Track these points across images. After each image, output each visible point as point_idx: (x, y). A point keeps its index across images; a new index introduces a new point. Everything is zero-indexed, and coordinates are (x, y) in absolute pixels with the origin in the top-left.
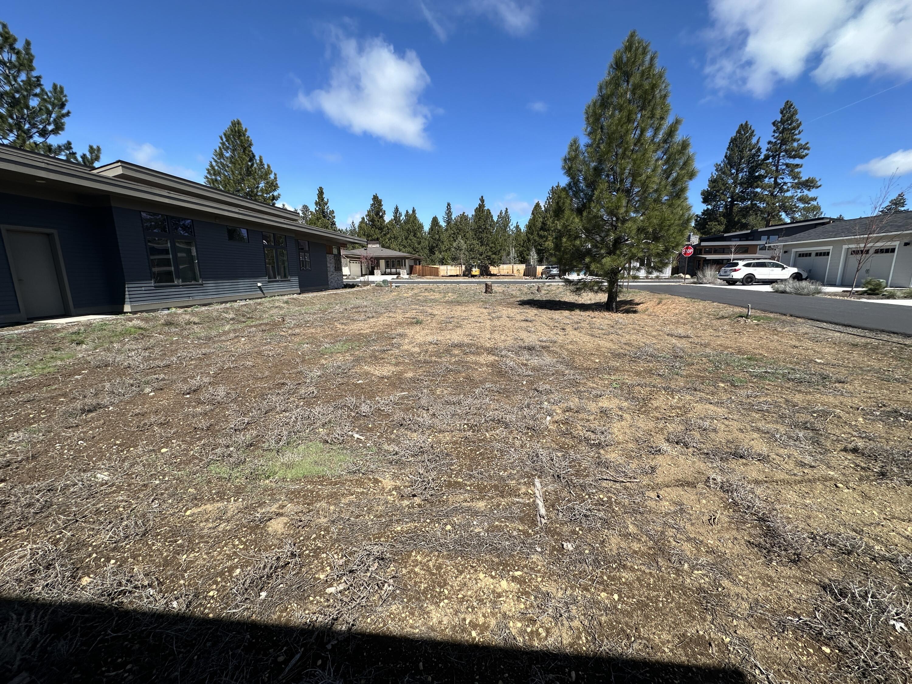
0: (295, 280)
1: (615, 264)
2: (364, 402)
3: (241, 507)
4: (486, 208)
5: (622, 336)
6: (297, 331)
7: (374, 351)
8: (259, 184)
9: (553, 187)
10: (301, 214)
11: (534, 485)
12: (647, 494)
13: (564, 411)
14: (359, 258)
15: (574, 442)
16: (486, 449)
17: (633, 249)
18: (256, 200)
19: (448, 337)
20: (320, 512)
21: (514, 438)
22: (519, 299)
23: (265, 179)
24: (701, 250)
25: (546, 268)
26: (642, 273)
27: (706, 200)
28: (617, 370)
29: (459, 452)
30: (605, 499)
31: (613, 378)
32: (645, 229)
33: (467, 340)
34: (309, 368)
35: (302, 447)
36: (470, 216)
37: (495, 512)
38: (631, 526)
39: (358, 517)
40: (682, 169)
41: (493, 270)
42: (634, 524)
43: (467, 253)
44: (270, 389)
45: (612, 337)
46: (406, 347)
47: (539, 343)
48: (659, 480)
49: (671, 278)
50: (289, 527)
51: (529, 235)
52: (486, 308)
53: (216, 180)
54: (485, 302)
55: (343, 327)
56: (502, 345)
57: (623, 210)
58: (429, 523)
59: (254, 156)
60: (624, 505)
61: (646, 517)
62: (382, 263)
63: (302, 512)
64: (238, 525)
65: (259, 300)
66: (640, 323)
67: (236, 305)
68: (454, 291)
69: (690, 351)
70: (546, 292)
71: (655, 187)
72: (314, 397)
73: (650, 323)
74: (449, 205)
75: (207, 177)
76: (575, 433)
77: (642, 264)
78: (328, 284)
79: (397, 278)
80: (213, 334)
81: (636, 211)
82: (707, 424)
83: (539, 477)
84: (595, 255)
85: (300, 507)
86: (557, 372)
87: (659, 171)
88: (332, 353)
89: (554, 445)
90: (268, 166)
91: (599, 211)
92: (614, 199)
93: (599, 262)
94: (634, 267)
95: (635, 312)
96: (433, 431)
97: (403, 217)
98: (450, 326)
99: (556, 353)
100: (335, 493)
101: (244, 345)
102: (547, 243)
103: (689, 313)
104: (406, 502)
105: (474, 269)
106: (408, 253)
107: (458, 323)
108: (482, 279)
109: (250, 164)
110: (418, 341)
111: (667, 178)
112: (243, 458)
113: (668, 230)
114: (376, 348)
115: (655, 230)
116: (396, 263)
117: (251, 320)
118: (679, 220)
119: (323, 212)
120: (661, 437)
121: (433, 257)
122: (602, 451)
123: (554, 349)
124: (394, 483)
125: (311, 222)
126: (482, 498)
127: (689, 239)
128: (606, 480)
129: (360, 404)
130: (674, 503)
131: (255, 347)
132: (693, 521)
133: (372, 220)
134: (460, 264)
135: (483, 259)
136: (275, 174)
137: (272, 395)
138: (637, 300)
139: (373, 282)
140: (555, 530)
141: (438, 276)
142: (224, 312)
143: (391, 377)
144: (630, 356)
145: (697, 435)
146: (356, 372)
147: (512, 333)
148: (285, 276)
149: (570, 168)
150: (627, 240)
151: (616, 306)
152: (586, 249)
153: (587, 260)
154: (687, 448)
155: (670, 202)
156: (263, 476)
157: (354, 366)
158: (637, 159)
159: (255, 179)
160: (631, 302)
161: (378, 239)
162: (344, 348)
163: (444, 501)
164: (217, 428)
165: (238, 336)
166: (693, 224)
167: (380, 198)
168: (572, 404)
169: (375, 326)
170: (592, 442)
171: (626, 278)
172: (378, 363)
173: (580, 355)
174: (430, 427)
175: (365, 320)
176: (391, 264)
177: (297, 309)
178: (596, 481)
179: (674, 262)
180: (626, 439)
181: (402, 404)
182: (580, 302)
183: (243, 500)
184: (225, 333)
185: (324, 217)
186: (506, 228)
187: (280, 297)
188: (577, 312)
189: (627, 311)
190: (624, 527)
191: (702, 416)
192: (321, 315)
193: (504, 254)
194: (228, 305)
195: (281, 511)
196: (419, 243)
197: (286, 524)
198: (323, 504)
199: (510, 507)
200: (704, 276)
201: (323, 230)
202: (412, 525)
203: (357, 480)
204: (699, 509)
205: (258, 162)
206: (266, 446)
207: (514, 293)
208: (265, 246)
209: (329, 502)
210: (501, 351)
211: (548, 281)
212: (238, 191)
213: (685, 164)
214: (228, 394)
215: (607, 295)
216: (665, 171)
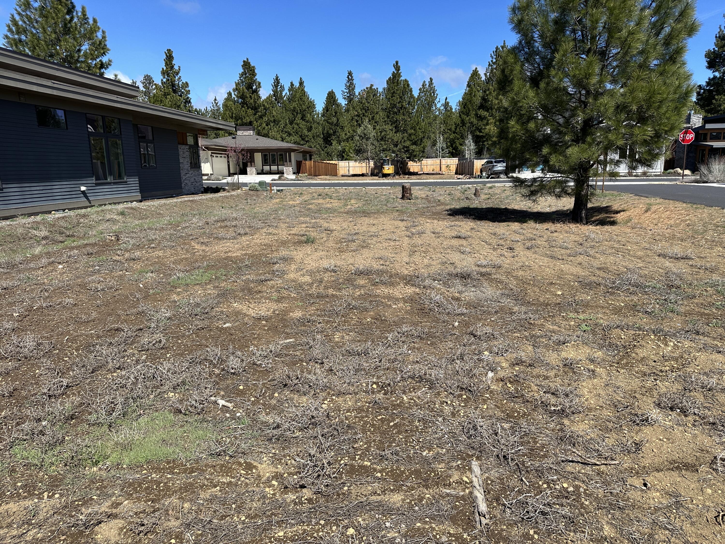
0: (134, 182)
1: (586, 156)
2: (233, 353)
3: (58, 506)
4: (402, 78)
5: (595, 258)
6: (138, 254)
7: (247, 281)
8: (81, 45)
9: (497, 48)
10: (142, 88)
11: (470, 469)
12: (630, 481)
13: (513, 365)
14: (225, 150)
15: (527, 408)
16: (403, 419)
17: (610, 136)
18: (77, 69)
19: (351, 261)
20: (170, 512)
21: (442, 403)
22: (448, 207)
23: (90, 39)
24: (706, 135)
25: (488, 162)
26: (623, 169)
27: (711, 65)
28: (586, 305)
29: (366, 423)
30: (571, 489)
31: (581, 317)
32: (626, 107)
33: (376, 266)
34: (155, 306)
35: (143, 420)
36: (380, 90)
37: (417, 508)
38: (606, 528)
39: (223, 517)
40: (678, 21)
41: (413, 166)
42: (611, 524)
43: (375, 143)
44: (98, 337)
45: (580, 259)
46: (292, 276)
47: (477, 268)
48: (647, 462)
49: (664, 174)
50: (125, 533)
51: (464, 117)
52: (403, 220)
53: (20, 41)
54: (401, 212)
55: (204, 248)
56: (424, 272)
57: (595, 80)
58: (323, 526)
59: (74, 7)
60: (597, 498)
61: (628, 515)
62: (258, 157)
63: (144, 512)
64: (54, 531)
65: (83, 210)
66: (620, 238)
67: (50, 217)
68: (358, 197)
69: (690, 278)
70: (487, 196)
71: (640, 47)
72: (162, 348)
73: (634, 238)
74: (350, 74)
75: (7, 37)
76: (528, 396)
77: (623, 156)
78: (181, 188)
79: (280, 178)
80: (17, 259)
81: (614, 81)
82: (713, 381)
83: (478, 458)
84: (556, 144)
85: (142, 506)
86: (502, 309)
87: (646, 24)
88: (187, 285)
89: (498, 413)
90: (95, 21)
91: (561, 80)
92: (583, 64)
93: (562, 153)
94: (612, 160)
95: (613, 223)
96: (329, 393)
97: (286, 92)
98: (353, 246)
99: (501, 282)
100: (191, 484)
101: (62, 274)
102: (488, 127)
103: (688, 225)
104: (291, 497)
105: (386, 167)
106: (295, 143)
107: (364, 242)
108: (398, 180)
109: (68, 17)
110: (309, 268)
111: (657, 34)
112: (60, 436)
113: (659, 107)
114: (251, 277)
115: (640, 108)
116: (277, 158)
117: (72, 239)
118: (675, 93)
119: (173, 85)
120: (650, 400)
121: (329, 149)
122: (566, 422)
123: (498, 276)
124: (274, 470)
125: (156, 100)
126: (398, 489)
127: (688, 120)
128: (572, 461)
129: (228, 357)
130: (667, 493)
131: (78, 277)
132: (694, 519)
133: (242, 97)
134: (367, 159)
135: (400, 150)
136: (103, 32)
137: (101, 345)
138: (615, 207)
139: (245, 185)
140: (500, 533)
141: (335, 175)
142: (32, 228)
143: (271, 318)
144: (606, 286)
145: (699, 397)
146: (222, 312)
147: (439, 255)
148: (120, 177)
149: (520, 22)
150: (601, 122)
151: (586, 215)
152: (543, 135)
153: (545, 150)
154: (686, 416)
155: (662, 69)
156: (89, 461)
157: (219, 303)
158: (614, 8)
159: (75, 39)
160: (607, 210)
161: (251, 123)
162: (205, 278)
163: (344, 494)
164: (24, 393)
165: (53, 262)
166: (694, 98)
167: (252, 64)
168: (523, 354)
169: (248, 246)
170: (553, 408)
171: (599, 175)
172: (253, 298)
173: (534, 285)
174: (325, 388)
175: (234, 238)
176: (270, 159)
177: (137, 222)
178: (558, 463)
179: (668, 153)
180: (601, 403)
181: (286, 355)
182: (535, 210)
183: (61, 495)
184: (35, 258)
185: (175, 91)
186: (430, 106)
187: (113, 207)
188: (531, 224)
189: (602, 223)
190: (597, 528)
191: (707, 370)
192: (172, 231)
193: (428, 143)
194: (39, 218)
195: (114, 511)
196: (310, 129)
197: (121, 529)
198: (174, 500)
199: (437, 502)
200: (710, 172)
201: (173, 110)
202: (299, 528)
203: (222, 466)
204: (702, 502)
205: (80, 14)
206: (93, 418)
207: (441, 198)
208: (90, 134)
209: (182, 498)
210: (423, 280)
211: (490, 183)
212: (51, 56)
213: (683, 14)
214: (39, 344)
215: (573, 199)
216: (654, 25)
